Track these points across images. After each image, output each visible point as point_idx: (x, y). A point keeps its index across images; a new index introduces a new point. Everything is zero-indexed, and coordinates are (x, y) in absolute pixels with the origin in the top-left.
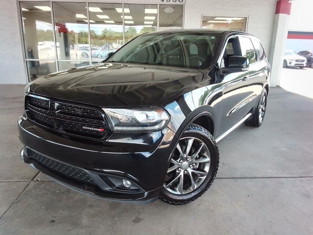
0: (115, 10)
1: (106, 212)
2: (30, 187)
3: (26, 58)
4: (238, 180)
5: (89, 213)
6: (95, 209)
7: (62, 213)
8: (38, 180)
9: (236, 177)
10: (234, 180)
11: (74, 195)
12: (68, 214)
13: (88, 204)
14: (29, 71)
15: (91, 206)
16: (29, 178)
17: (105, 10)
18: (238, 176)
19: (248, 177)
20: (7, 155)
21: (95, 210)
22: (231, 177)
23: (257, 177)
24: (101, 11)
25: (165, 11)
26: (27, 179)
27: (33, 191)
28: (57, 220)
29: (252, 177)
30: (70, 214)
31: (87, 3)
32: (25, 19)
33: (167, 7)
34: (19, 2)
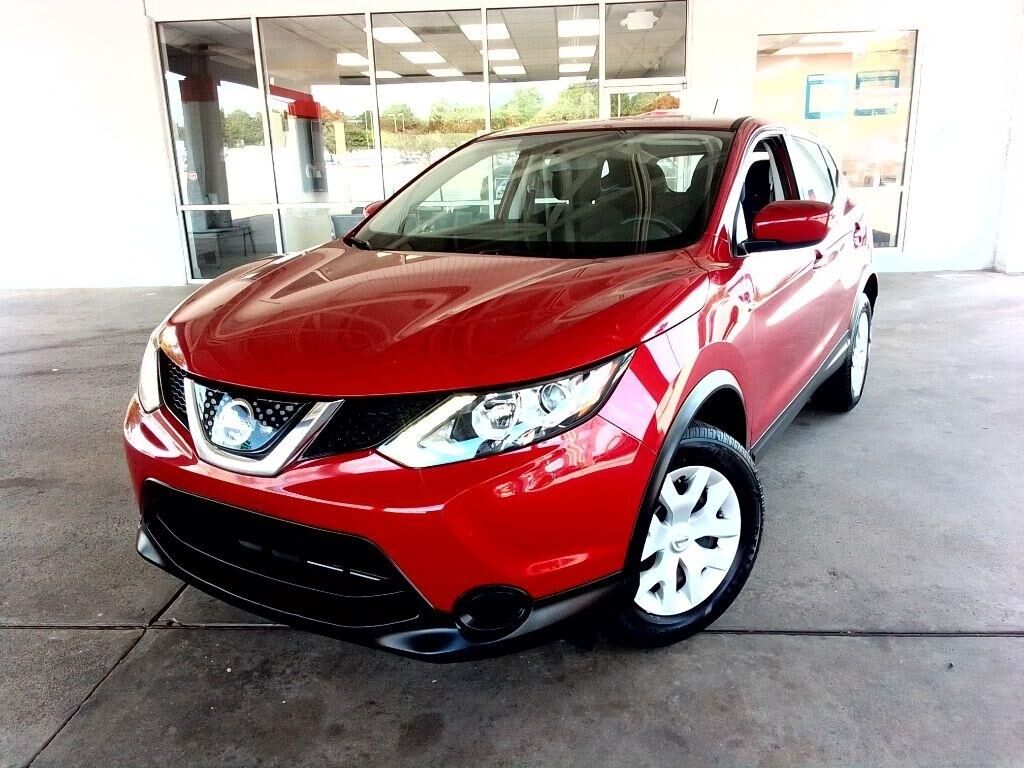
0: (460, 31)
1: (387, 759)
2: (143, 648)
3: (182, 203)
4: (892, 641)
5: (326, 758)
6: (348, 744)
7: (234, 757)
8: (171, 623)
9: (883, 628)
10: (877, 640)
11: (283, 686)
12: (255, 760)
13: (327, 722)
14: (192, 243)
15: (337, 731)
16: (141, 617)
17: (427, 37)
18: (892, 625)
19: (933, 629)
20: (87, 531)
21: (348, 748)
22: (863, 629)
23: (969, 630)
24: (416, 39)
26: (136, 618)
27: (150, 666)
29: (949, 630)
31: (368, 17)
32: (182, 78)
33: (633, 11)
34: (157, 23)
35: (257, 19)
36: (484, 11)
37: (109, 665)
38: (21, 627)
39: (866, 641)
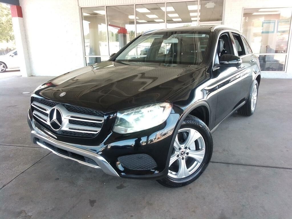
0: (161, 9)
3: (85, 55)
5: (86, 176)
7: (66, 174)
9: (230, 162)
17: (152, 11)
24: (148, 11)
25: (206, 7)
28: (60, 179)
29: (247, 164)
30: (72, 175)
31: (135, 5)
32: (89, 23)
33: (209, 3)
34: (81, 8)
35: (106, 7)
36: (166, 3)
37: (45, 155)
38: (28, 147)
39: (224, 165)
